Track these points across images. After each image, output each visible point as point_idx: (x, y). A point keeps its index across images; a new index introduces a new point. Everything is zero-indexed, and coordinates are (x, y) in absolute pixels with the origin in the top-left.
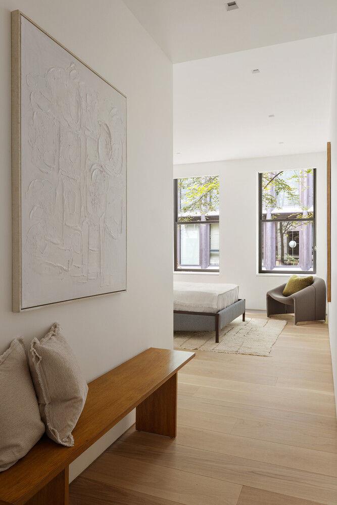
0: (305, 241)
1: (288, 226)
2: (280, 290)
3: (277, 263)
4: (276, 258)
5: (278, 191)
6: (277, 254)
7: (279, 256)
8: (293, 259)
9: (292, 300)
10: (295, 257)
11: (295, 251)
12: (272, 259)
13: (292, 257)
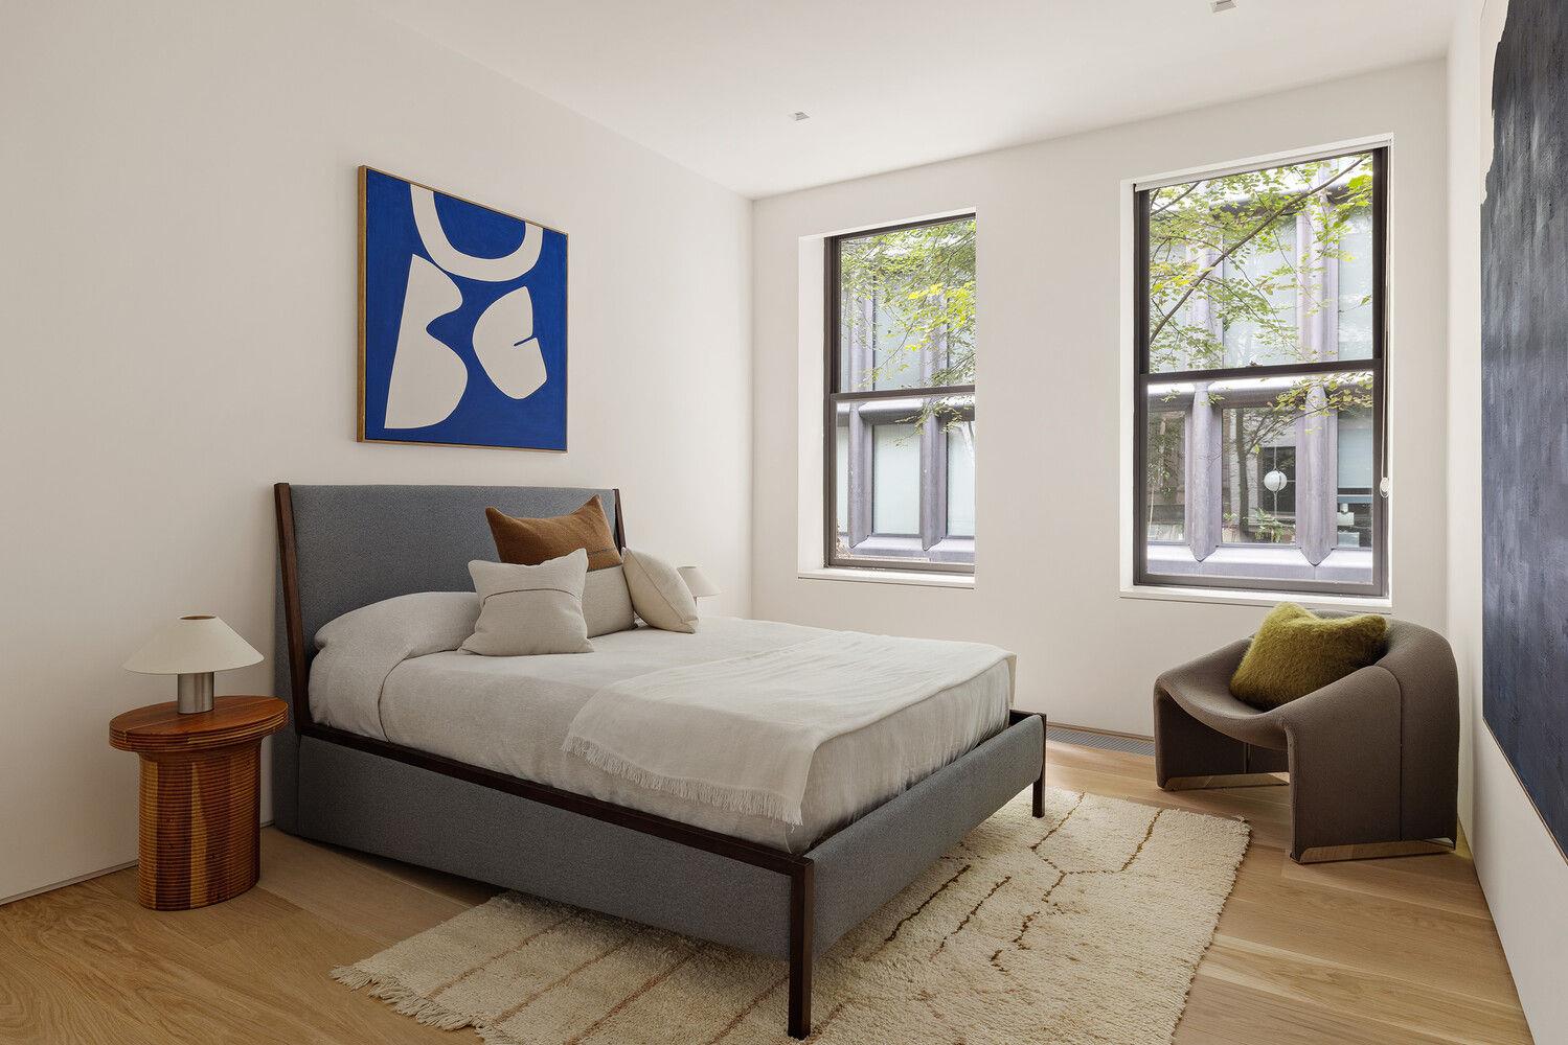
0: (1315, 471)
1: (1262, 432)
2: (1220, 672)
3: (1227, 535)
4: (1224, 520)
5: (1229, 317)
6: (1226, 509)
7: (1235, 515)
8: (1277, 523)
9: (1276, 734)
10: (1282, 517)
11: (1284, 501)
12: (1211, 523)
13: (1274, 518)
